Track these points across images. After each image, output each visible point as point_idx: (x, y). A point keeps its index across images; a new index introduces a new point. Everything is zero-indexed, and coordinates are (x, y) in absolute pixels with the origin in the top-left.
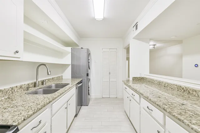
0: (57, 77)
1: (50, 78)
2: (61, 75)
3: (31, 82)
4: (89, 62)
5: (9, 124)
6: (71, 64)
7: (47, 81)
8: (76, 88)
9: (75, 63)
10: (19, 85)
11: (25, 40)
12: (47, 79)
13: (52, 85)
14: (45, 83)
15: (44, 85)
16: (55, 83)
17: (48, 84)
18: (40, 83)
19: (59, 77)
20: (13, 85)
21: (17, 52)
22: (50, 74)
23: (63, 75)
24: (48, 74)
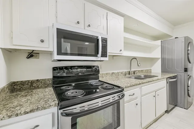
0: (146, 70)
1: (139, 70)
2: (150, 69)
3: (127, 71)
4: (188, 54)
5: (120, 86)
6: (161, 57)
7: (137, 71)
8: (167, 83)
9: (166, 56)
10: (121, 71)
11: (125, 43)
12: (138, 71)
13: (142, 75)
14: (136, 73)
15: (135, 75)
16: (144, 74)
17: (139, 74)
18: (133, 73)
19: (148, 70)
20: (119, 71)
21: (121, 50)
22: (139, 65)
23: (152, 68)
24: (138, 66)
